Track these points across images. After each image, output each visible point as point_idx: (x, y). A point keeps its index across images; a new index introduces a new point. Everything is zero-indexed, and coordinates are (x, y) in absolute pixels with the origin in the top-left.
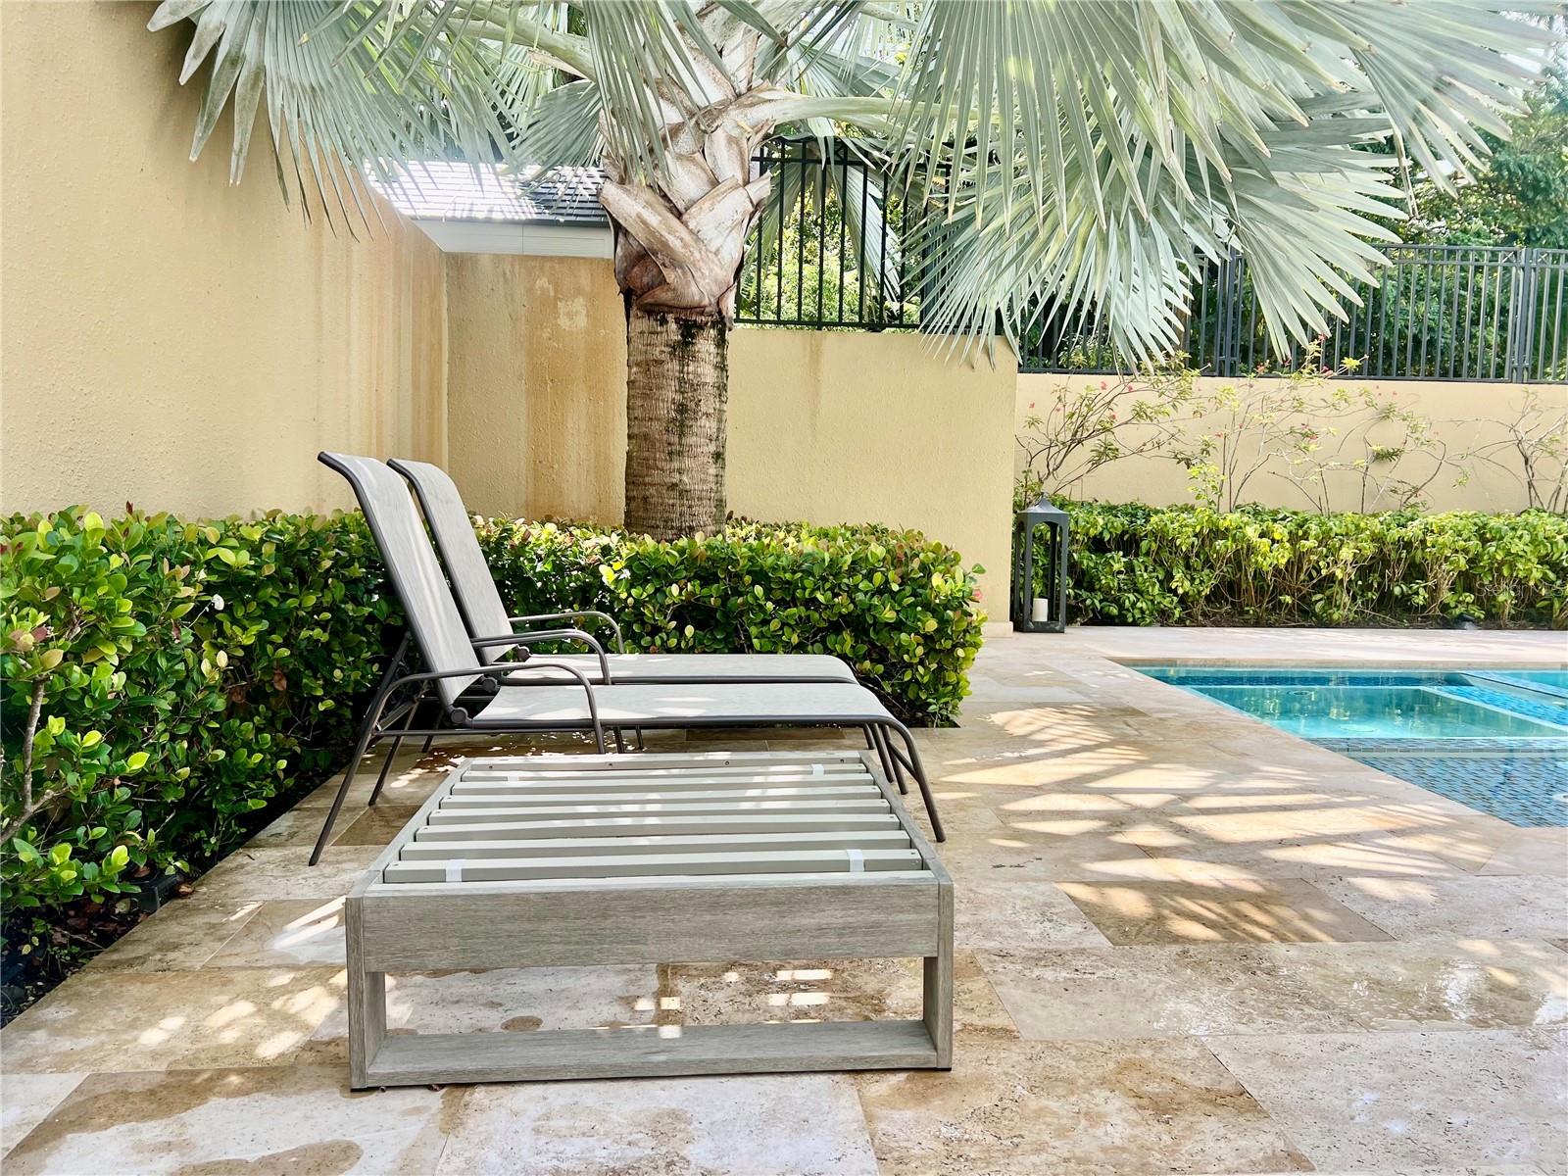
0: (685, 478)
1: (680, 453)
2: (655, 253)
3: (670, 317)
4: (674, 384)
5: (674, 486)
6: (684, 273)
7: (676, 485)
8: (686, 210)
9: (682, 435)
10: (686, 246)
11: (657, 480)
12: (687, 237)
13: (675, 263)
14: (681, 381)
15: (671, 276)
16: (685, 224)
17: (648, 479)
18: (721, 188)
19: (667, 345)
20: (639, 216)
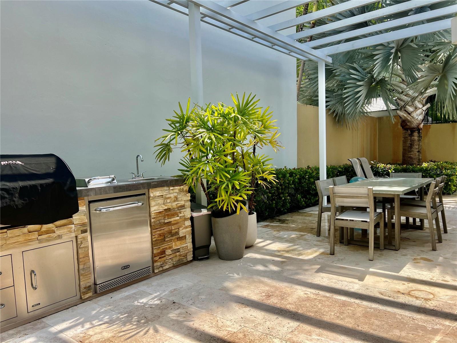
0: (412, 156)
1: (411, 152)
2: (406, 121)
3: (409, 130)
4: (409, 141)
5: (409, 157)
6: (411, 123)
7: (410, 157)
8: (411, 113)
9: (411, 149)
10: (411, 119)
11: (407, 156)
12: (411, 117)
13: (409, 122)
14: (411, 140)
15: (408, 124)
16: (411, 116)
17: (405, 156)
18: (417, 109)
19: (408, 134)
20: (403, 115)
